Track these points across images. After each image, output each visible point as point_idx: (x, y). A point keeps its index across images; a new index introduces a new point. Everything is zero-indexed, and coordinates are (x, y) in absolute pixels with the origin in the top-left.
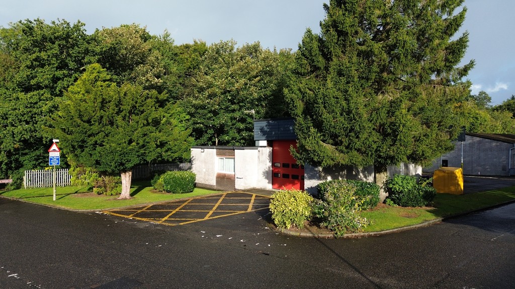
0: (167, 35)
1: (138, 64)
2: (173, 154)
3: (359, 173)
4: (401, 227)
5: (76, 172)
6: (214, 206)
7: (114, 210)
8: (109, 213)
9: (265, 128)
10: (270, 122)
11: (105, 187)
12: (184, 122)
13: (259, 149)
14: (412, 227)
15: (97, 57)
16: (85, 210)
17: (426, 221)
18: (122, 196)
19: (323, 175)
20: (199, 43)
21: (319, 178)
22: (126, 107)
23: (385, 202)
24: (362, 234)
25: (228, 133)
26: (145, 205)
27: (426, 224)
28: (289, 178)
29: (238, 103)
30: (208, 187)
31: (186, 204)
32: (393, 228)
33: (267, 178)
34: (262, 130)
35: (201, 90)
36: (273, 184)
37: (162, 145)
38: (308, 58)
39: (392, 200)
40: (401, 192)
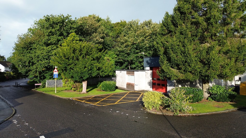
0: (108, 19)
1: (93, 32)
2: (105, 73)
3: (197, 84)
4: (211, 112)
5: (65, 81)
6: (121, 98)
7: (78, 98)
8: (75, 99)
9: (149, 61)
10: (151, 58)
11: (77, 88)
12: (114, 58)
13: (146, 71)
14: (218, 112)
15: (75, 30)
16: (66, 98)
17: (228, 109)
18: (83, 92)
19: (176, 84)
20: (123, 21)
21: (174, 86)
22: (84, 52)
23: (207, 99)
24: (189, 114)
25: (135, 64)
26: (92, 96)
27: (227, 111)
28: (160, 86)
29: (139, 49)
30: (123, 89)
31: (109, 96)
32: (207, 112)
33: (150, 85)
34: (147, 62)
35: (123, 43)
36: (153, 88)
37: (99, 69)
38: (166, 27)
39: (212, 98)
40: (216, 94)
